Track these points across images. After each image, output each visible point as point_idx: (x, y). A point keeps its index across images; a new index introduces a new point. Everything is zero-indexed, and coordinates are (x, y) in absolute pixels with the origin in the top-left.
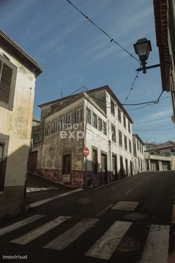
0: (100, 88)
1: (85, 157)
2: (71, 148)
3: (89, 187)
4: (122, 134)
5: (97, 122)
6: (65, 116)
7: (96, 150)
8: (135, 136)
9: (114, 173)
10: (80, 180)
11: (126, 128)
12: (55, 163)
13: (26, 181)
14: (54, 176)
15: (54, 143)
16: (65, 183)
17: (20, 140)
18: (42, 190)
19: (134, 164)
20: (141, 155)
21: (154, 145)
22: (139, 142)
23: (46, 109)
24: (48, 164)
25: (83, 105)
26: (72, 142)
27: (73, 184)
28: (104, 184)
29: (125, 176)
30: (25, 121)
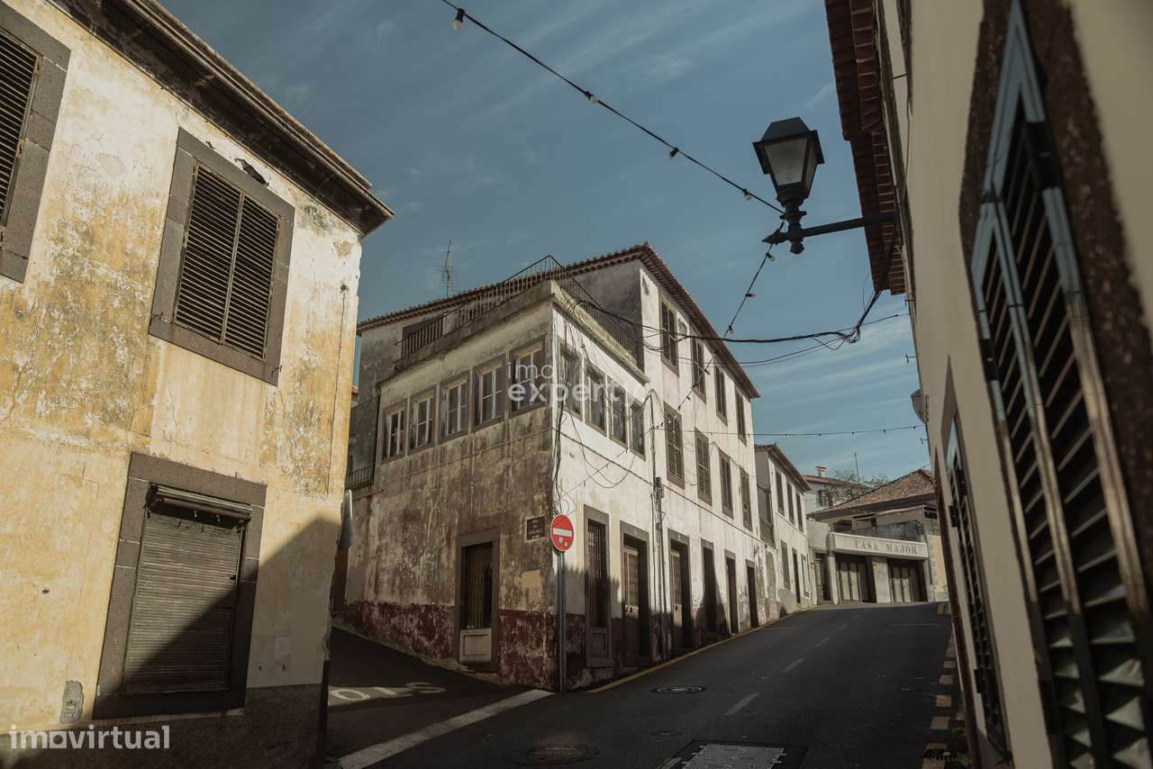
0: (617, 255)
1: (555, 557)
2: (494, 517)
3: (574, 683)
4: (710, 447)
5: (604, 406)
6: (468, 381)
7: (602, 522)
8: (767, 453)
9: (678, 619)
10: (536, 654)
11: (726, 423)
12: (428, 579)
13: (326, 663)
14: (425, 635)
15: (419, 490)
16: (469, 664)
17: (304, 499)
18: (376, 696)
19: (765, 575)
20: (796, 537)
21: (853, 487)
22: (784, 477)
23: (381, 342)
24: (397, 582)
25: (547, 338)
26: (500, 490)
27: (505, 668)
28: (634, 668)
29: (726, 630)
30: (322, 421)
